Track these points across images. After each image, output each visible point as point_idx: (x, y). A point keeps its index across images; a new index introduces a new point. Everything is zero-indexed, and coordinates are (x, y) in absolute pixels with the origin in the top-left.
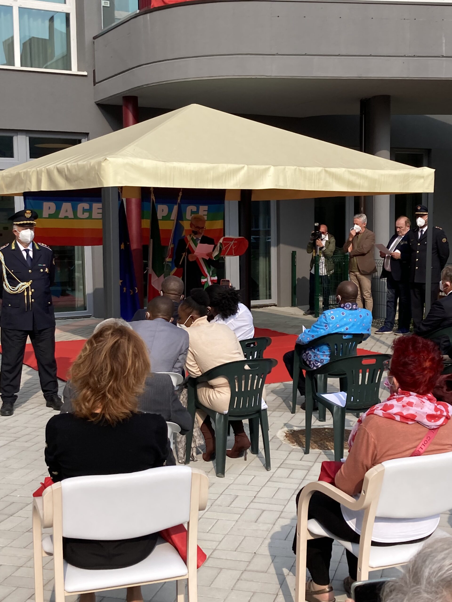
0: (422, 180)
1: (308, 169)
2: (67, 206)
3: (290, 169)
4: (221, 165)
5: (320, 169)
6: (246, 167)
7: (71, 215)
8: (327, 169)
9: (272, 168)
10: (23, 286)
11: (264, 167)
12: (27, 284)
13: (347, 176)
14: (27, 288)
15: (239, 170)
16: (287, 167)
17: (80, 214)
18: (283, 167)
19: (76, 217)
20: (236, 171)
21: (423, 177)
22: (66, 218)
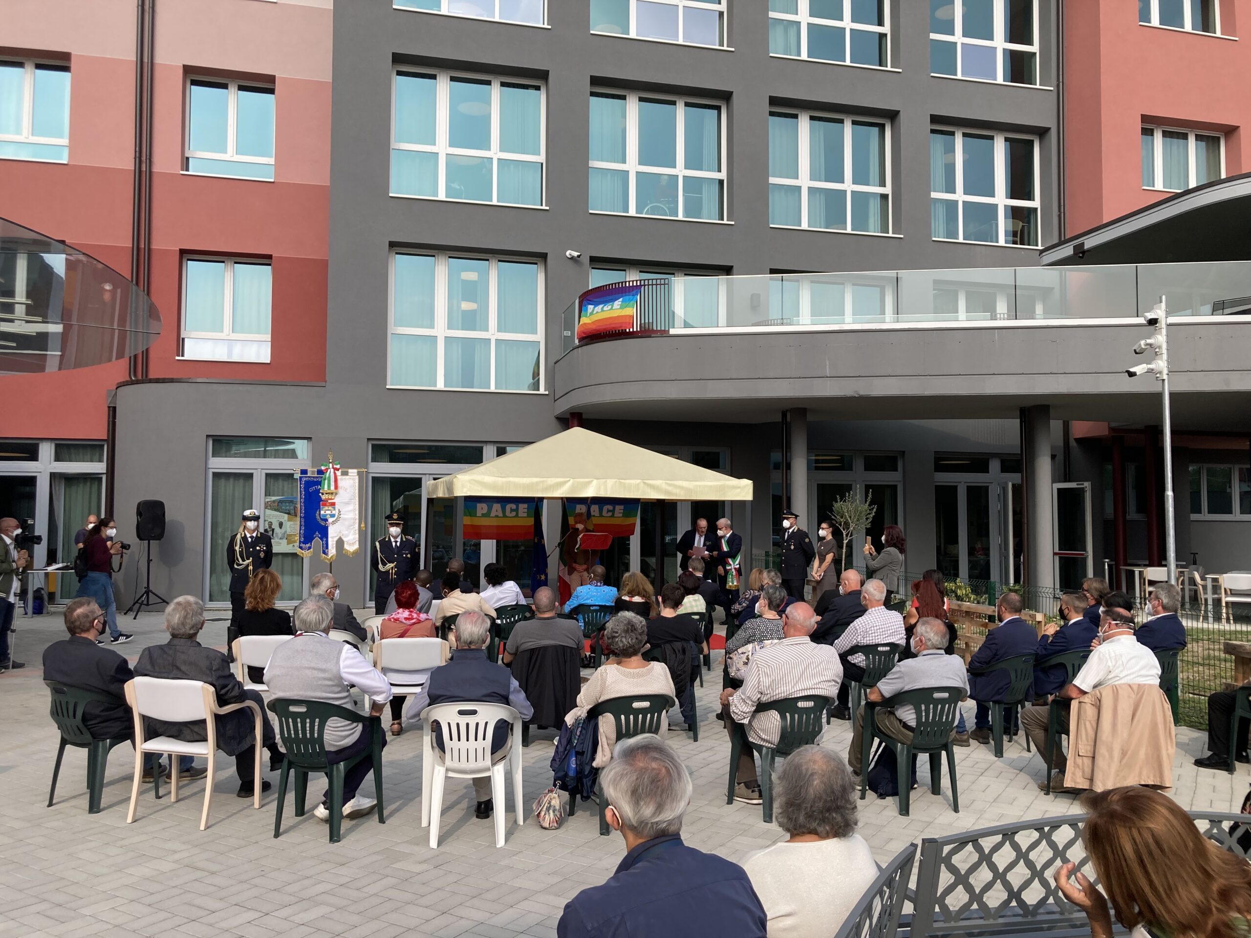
0: (739, 490)
1: (627, 481)
2: (497, 507)
3: (610, 482)
4: (549, 479)
5: (638, 481)
6: (572, 480)
7: (501, 515)
8: (646, 481)
9: (595, 482)
10: (390, 566)
11: (587, 480)
12: (392, 565)
13: (665, 486)
14: (392, 568)
15: (565, 483)
16: (608, 480)
17: (508, 513)
18: (604, 480)
19: (505, 516)
20: (563, 483)
21: (739, 487)
22: (497, 516)
